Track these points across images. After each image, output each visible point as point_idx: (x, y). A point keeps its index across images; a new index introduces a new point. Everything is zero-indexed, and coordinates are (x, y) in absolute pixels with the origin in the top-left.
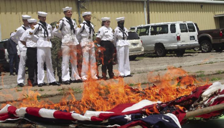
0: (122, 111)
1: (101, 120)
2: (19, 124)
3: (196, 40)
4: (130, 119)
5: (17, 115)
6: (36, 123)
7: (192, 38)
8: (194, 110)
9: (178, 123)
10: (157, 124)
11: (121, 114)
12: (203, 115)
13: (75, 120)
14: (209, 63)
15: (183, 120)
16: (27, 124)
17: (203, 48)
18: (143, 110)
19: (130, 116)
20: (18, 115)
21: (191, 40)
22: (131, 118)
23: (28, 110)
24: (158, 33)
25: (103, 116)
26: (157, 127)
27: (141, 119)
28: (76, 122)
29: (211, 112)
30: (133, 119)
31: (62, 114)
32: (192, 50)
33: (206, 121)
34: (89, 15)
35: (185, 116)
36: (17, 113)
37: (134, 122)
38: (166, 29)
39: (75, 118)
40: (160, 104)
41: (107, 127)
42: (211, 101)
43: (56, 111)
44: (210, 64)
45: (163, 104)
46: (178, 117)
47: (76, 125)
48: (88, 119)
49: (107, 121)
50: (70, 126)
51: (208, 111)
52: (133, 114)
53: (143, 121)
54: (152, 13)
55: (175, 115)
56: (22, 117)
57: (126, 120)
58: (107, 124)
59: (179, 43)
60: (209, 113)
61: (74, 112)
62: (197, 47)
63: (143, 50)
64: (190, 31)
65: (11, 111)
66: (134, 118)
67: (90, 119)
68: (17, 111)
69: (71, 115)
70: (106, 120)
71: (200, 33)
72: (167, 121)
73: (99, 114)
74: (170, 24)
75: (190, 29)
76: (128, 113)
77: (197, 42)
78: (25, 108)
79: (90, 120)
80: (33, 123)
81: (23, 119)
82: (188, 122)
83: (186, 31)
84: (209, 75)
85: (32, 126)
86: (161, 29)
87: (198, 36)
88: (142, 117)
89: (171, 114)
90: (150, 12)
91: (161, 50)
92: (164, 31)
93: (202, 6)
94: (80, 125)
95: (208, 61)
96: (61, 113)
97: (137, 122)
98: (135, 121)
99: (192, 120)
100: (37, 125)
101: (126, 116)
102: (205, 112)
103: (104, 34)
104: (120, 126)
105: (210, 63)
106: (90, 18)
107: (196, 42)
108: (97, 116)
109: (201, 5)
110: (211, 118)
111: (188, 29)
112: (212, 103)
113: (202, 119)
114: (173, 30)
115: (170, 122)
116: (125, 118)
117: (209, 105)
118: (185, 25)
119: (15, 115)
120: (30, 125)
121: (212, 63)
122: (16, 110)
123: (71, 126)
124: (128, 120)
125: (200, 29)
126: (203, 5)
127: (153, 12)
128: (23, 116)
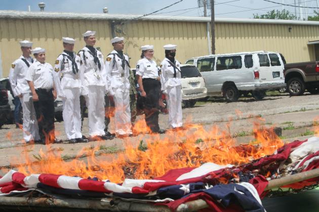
0: (176, 178)
1: (147, 191)
2: (30, 197)
3: (281, 78)
4: (188, 190)
5: (25, 185)
6: (54, 196)
7: (276, 74)
8: (279, 178)
9: (257, 196)
10: (227, 197)
11: (175, 183)
12: (292, 184)
13: (109, 192)
14: (300, 111)
15: (264, 192)
16: (40, 197)
17: (293, 90)
18: (207, 178)
19: (188, 186)
20: (28, 185)
21: (274, 77)
22: (190, 189)
23: (42, 178)
24: (228, 67)
25: (150, 187)
26: (227, 201)
27: (204, 190)
28: (111, 195)
29: (304, 180)
30: (192, 190)
31: (91, 183)
32: (276, 92)
33: (296, 193)
34: (121, 42)
35: (267, 185)
36: (26, 183)
37: (193, 195)
38: (238, 62)
39: (109, 189)
40: (231, 168)
41: (155, 201)
42: (305, 164)
43: (82, 179)
44: (302, 112)
45: (236, 169)
46: (256, 188)
47: (111, 199)
48: (128, 190)
49: (155, 193)
50: (102, 200)
51: (300, 179)
52: (192, 184)
53: (207, 193)
54: (218, 38)
55: (253, 184)
56: (33, 188)
57: (183, 191)
58: (154, 198)
59: (258, 83)
60: (301, 182)
61: (108, 181)
62: (283, 87)
63: (205, 92)
64: (273, 65)
65: (17, 180)
66: (194, 188)
67: (131, 190)
68: (26, 180)
69: (103, 185)
70: (153, 191)
71: (287, 67)
72: (240, 194)
73: (144, 183)
74: (244, 55)
75: (273, 62)
76: (185, 182)
77: (283, 81)
78: (38, 176)
79: (131, 192)
80: (50, 197)
81: (35, 191)
82: (271, 195)
83: (268, 65)
84: (300, 127)
85: (48, 200)
86: (232, 61)
87: (284, 71)
88: (205, 188)
89: (248, 184)
90: (216, 38)
91: (232, 92)
92: (236, 65)
93: (290, 29)
94: (117, 199)
95: (298, 107)
96: (89, 182)
97: (198, 194)
98: (195, 193)
99: (277, 191)
100: (55, 199)
101: (182, 186)
102: (295, 180)
103: (145, 69)
104: (173, 200)
105: (302, 110)
106: (123, 45)
107: (281, 80)
108: (140, 187)
109: (289, 27)
110: (304, 188)
111: (270, 62)
112: (305, 168)
113: (291, 190)
114: (249, 63)
115: (245, 194)
116: (181, 188)
117: (302, 171)
118: (266, 57)
119: (23, 185)
120: (45, 199)
121: (305, 110)
122: (25, 178)
123: (104, 200)
124: (185, 192)
125: (288, 62)
126: (292, 27)
127: (220, 38)
128: (35, 186)
